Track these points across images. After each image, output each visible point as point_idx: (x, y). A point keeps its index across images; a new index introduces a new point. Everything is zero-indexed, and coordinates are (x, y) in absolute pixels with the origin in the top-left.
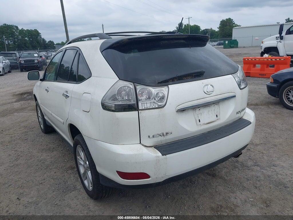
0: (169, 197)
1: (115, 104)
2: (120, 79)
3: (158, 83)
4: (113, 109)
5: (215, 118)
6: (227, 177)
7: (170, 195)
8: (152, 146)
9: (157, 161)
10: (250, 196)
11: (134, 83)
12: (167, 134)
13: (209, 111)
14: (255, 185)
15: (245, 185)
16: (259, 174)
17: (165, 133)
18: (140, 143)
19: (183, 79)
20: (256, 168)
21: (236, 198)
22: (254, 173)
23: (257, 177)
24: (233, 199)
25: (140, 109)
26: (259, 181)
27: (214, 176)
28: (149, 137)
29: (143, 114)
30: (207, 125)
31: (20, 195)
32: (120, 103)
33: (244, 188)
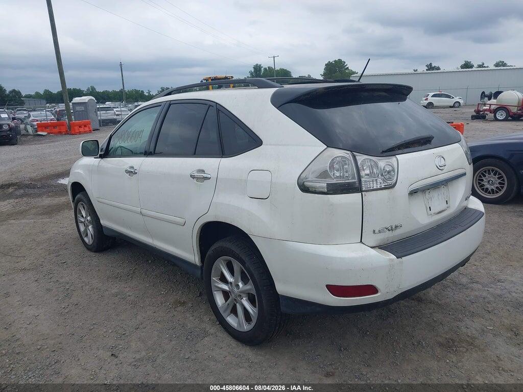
0: (368, 333)
1: (327, 184)
2: (328, 146)
3: (383, 152)
4: (326, 190)
5: (444, 206)
6: (440, 301)
7: (368, 331)
8: (377, 247)
9: (390, 267)
10: (487, 324)
11: (351, 151)
12: (396, 227)
13: (439, 195)
14: (486, 309)
15: (472, 309)
16: (485, 294)
17: (394, 227)
18: (361, 241)
19: (410, 147)
20: (475, 286)
21: (468, 327)
22: (477, 293)
23: (484, 298)
24: (464, 330)
25: (363, 189)
26: (489, 303)
27: (419, 301)
28: (374, 231)
29: (369, 197)
30: (438, 215)
31: (113, 350)
32: (334, 181)
33: (473, 315)
